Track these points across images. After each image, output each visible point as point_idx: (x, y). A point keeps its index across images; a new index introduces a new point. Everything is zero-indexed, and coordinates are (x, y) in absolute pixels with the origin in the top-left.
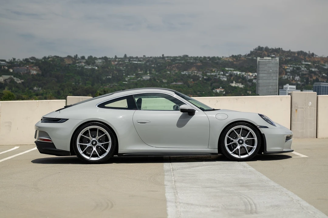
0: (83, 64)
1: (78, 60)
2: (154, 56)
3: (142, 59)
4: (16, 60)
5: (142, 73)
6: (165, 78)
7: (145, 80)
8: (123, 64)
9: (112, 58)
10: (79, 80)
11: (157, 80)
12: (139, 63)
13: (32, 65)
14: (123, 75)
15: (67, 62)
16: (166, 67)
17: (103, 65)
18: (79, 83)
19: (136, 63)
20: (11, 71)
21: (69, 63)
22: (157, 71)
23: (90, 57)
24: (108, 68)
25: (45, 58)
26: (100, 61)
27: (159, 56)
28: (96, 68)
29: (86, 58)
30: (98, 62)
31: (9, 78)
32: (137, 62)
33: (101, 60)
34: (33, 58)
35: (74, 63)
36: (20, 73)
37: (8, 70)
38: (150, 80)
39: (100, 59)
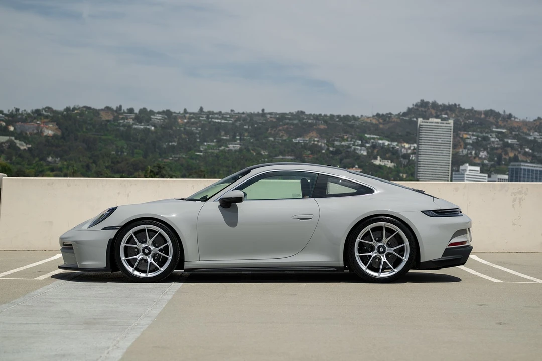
0: (131, 121)
1: (122, 114)
2: (249, 112)
3: (229, 116)
4: (20, 112)
5: (228, 138)
6: (265, 149)
7: (231, 150)
8: (197, 123)
9: (179, 113)
10: (123, 148)
11: (252, 152)
12: (223, 121)
13: (46, 120)
14: (196, 142)
15: (105, 117)
16: (267, 130)
17: (163, 124)
18: (123, 152)
19: (218, 122)
20: (12, 129)
21: (107, 119)
22: (251, 137)
23: (143, 111)
24: (172, 129)
25: (68, 109)
26: (159, 117)
27: (256, 112)
28: (153, 128)
29: (137, 111)
30: (156, 119)
31: (7, 142)
32: (219, 121)
33: (160, 116)
34: (49, 109)
35: (116, 119)
36: (26, 134)
37: (6, 129)
38: (240, 150)
39: (159, 113)
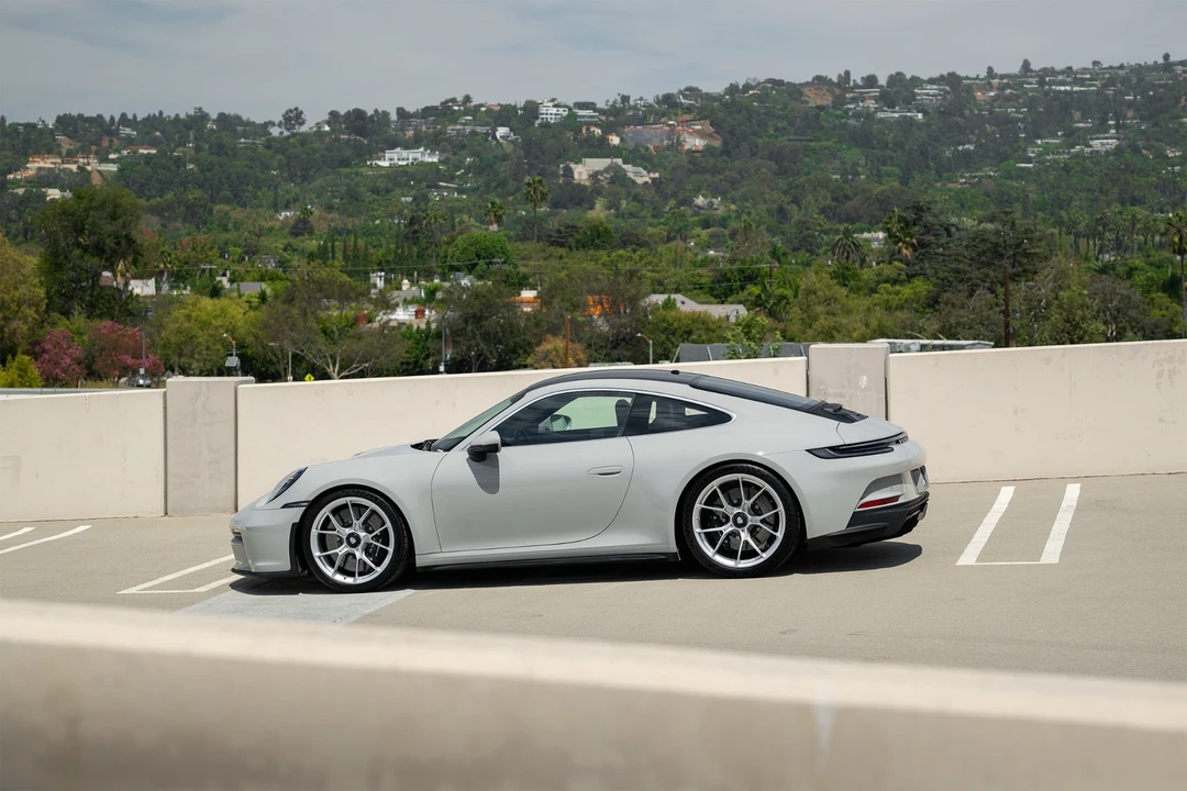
0: (872, 104)
1: (851, 90)
2: (1133, 63)
3: (1088, 76)
4: (632, 103)
5: (1090, 125)
6: (1174, 144)
7: (1098, 152)
8: (1018, 97)
9: (977, 78)
10: (856, 164)
11: (1144, 152)
12: (1076, 89)
13: (687, 117)
14: (1017, 139)
15: (814, 99)
16: (1177, 100)
17: (941, 106)
18: (856, 174)
19: (1066, 92)
20: (615, 140)
21: (819, 103)
22: (1142, 118)
23: (897, 79)
24: (962, 116)
25: (733, 89)
26: (932, 89)
27: (1150, 62)
28: (920, 116)
29: (883, 81)
30: (928, 94)
31: (607, 170)
32: (1068, 88)
33: (935, 87)
34: (692, 91)
35: (839, 102)
36: (647, 149)
37: (603, 140)
38: (1118, 151)
39: (932, 81)
